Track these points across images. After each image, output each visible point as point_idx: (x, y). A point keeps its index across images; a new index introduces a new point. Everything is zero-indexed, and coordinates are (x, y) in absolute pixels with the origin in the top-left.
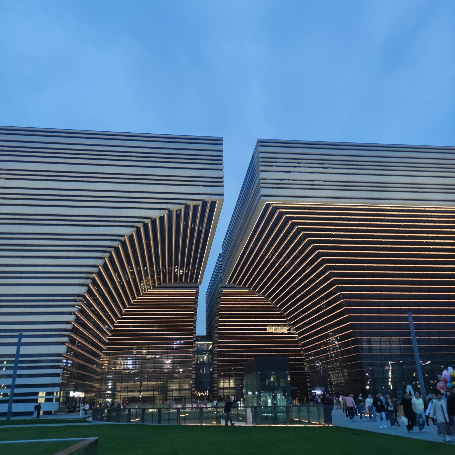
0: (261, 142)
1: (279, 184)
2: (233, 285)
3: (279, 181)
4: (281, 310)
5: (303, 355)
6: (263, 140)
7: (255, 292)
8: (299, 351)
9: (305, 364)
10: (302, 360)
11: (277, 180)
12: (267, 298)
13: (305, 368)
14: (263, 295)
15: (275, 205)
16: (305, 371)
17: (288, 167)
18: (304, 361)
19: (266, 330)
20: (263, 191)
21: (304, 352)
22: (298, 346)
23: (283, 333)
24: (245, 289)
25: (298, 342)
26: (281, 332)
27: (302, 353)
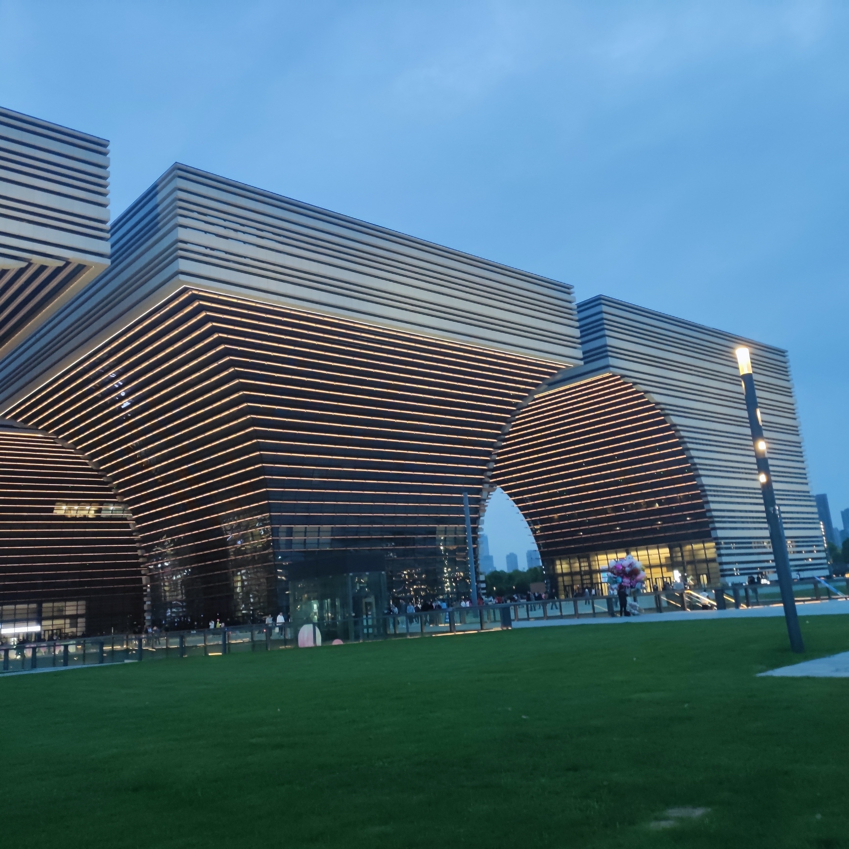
0: (180, 169)
1: (208, 257)
2: (12, 423)
3: (208, 251)
4: (108, 475)
5: (142, 556)
6: (184, 168)
7: (57, 438)
8: (135, 549)
9: (143, 572)
10: (138, 565)
11: (206, 248)
12: (81, 451)
13: (141, 578)
14: (73, 446)
15: (196, 292)
16: (142, 583)
17: (225, 227)
18: (141, 566)
19: (52, 512)
20: (183, 265)
21: (144, 551)
22: (133, 542)
23: (85, 518)
24: (37, 431)
25: (134, 534)
26: (80, 516)
27: (139, 553)
